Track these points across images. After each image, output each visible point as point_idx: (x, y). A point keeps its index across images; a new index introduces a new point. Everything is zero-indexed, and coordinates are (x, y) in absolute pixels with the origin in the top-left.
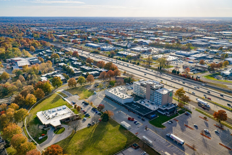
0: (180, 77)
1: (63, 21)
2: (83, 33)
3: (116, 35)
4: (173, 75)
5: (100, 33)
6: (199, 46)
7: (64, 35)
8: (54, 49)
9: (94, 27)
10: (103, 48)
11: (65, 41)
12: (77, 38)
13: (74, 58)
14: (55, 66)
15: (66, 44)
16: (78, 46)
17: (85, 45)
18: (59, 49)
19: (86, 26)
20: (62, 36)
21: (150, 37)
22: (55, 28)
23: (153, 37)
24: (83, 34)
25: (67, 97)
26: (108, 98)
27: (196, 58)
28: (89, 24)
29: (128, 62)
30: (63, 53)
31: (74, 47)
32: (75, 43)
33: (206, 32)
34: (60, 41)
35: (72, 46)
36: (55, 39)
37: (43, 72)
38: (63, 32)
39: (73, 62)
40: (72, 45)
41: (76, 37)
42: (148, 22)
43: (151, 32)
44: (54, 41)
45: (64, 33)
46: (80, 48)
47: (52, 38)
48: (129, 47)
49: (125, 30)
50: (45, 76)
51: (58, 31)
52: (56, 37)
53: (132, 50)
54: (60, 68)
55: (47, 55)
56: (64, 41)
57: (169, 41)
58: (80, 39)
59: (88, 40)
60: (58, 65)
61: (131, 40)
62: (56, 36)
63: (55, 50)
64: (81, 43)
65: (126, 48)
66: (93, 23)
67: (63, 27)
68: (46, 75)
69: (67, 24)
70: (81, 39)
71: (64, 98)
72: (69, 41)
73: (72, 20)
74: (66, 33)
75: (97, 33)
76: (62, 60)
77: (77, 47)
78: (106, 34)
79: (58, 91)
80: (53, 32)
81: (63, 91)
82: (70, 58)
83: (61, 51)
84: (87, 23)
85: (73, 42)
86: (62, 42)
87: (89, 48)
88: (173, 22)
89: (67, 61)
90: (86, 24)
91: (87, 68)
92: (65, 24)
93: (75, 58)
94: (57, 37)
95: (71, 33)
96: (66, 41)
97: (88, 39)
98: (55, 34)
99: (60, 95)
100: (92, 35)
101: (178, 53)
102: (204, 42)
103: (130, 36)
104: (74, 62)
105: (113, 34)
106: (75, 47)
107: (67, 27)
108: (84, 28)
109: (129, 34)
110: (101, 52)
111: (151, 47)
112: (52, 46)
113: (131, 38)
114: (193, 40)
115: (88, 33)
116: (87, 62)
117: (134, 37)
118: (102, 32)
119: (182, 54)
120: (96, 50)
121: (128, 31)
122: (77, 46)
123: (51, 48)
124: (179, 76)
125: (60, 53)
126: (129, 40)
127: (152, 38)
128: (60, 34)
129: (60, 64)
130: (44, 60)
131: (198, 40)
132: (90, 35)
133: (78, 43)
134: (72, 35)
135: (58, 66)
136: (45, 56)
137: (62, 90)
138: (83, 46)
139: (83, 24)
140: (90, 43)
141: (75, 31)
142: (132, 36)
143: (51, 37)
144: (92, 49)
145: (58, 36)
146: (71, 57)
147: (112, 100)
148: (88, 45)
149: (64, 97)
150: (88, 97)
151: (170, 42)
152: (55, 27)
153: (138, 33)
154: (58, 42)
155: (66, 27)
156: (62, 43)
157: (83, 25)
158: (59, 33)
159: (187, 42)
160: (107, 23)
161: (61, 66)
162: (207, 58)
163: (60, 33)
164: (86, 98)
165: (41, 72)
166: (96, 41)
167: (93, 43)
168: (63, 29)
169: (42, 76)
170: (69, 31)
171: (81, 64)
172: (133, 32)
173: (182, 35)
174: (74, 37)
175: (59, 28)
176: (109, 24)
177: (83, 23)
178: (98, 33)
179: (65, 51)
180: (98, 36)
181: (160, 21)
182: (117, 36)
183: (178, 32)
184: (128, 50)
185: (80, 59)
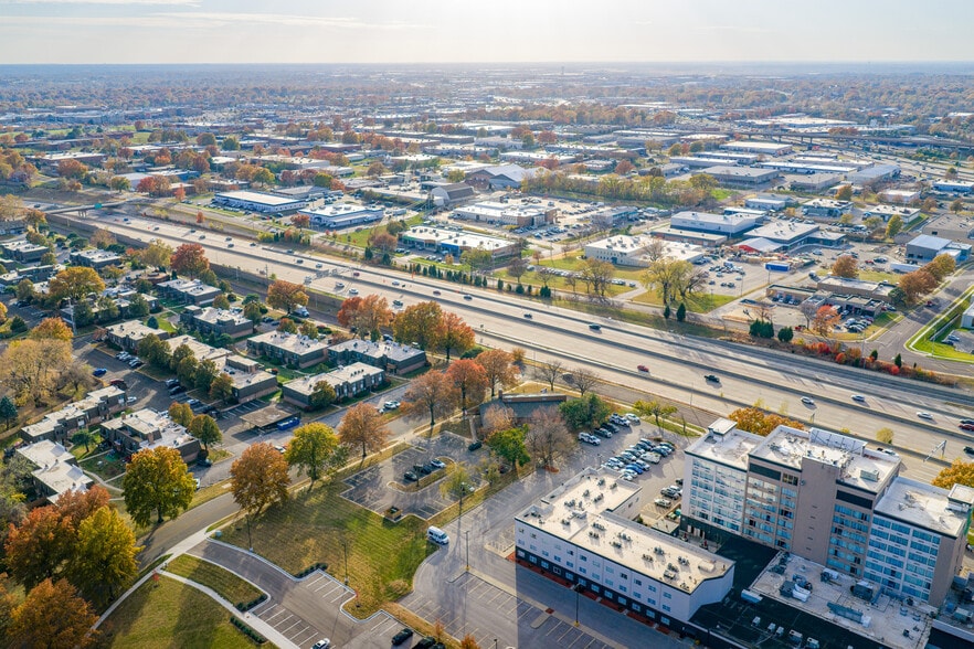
0: (803, 358)
1: (51, 84)
2: (180, 139)
3: (344, 142)
4: (765, 350)
5: (260, 139)
6: (739, 184)
7: (80, 155)
8: (51, 235)
9: (213, 107)
10: (319, 212)
11: (93, 185)
12: (155, 165)
13: (186, 285)
14: (90, 347)
15: (105, 198)
16: (176, 208)
17: (215, 202)
18: (80, 235)
19: (173, 104)
20: (68, 156)
21: (505, 150)
22: (18, 120)
23: (515, 148)
24: (179, 147)
25: (263, 598)
26: (543, 571)
27: (781, 245)
28: (188, 96)
29: (485, 283)
30: (113, 257)
31: (157, 213)
32: (155, 190)
33: (713, 120)
34: (72, 186)
35: (146, 210)
36: (37, 173)
37: (23, 399)
38: (71, 136)
39: (192, 308)
40: (144, 205)
41: (150, 161)
42: (447, 82)
43: (495, 128)
44: (33, 185)
45: (78, 144)
46: (194, 221)
47: (20, 171)
48: (442, 203)
49: (378, 122)
50: (52, 437)
51: (42, 134)
52: (39, 164)
53: (461, 217)
54: (124, 355)
55: (20, 274)
56: (87, 182)
57: (600, 164)
58: (172, 173)
59: (217, 175)
60: (108, 332)
61: (426, 164)
62: (36, 160)
63: (59, 240)
64: (191, 192)
65: (429, 207)
66: (205, 89)
67: (61, 111)
68: (51, 422)
69: (75, 99)
70: (180, 172)
71: (238, 614)
72: (121, 186)
73: (92, 78)
74: (91, 143)
75: (244, 135)
76: (125, 304)
77: (172, 217)
78: (296, 143)
79: (177, 551)
80: (17, 138)
81: (209, 549)
82: (163, 285)
83: (100, 246)
84: (173, 90)
85: (143, 186)
86: (78, 188)
87: (241, 220)
88: (550, 81)
89: (150, 303)
90: (170, 95)
91: (291, 344)
92: (65, 96)
93: (191, 284)
94: (44, 165)
95: (116, 143)
96: (104, 186)
97: (214, 168)
98: (27, 146)
99: (211, 593)
100: (230, 146)
101: (684, 221)
102: (745, 164)
103: (412, 148)
104: (200, 312)
105: (327, 139)
106: (164, 214)
107: (83, 110)
108: (166, 114)
109: (404, 140)
110: (316, 237)
111: (536, 195)
112: (32, 218)
113: (421, 157)
114: (695, 156)
115: (206, 139)
116: (270, 302)
117: (433, 152)
118: (267, 133)
119: (704, 228)
120: (285, 225)
121: (388, 123)
122: (171, 212)
123: (30, 228)
124: (799, 353)
125: (97, 256)
126: (416, 165)
127: (516, 154)
128: (55, 149)
129: (116, 330)
130: (10, 308)
131: (719, 157)
132: (219, 149)
133: (172, 193)
134: (125, 153)
135: (108, 341)
136: (11, 283)
137: (201, 536)
138: (201, 205)
139: (156, 96)
140: (232, 188)
141: (132, 127)
142: (422, 149)
143: (14, 167)
144: (262, 222)
145: (47, 157)
146: (167, 279)
147: (581, 590)
148: (227, 203)
149: (242, 608)
150: (409, 577)
151: (607, 170)
152: (16, 112)
153: (440, 131)
154: (59, 192)
155: (75, 111)
156: (86, 195)
157: (157, 103)
158: (50, 143)
159: (676, 166)
160: (272, 92)
161: (127, 341)
162: (818, 241)
163: (56, 143)
164: (399, 596)
165: (13, 401)
166: (260, 177)
167: (249, 187)
168: (60, 120)
169: (28, 440)
170: (99, 130)
171: (244, 321)
172: (416, 129)
173: (637, 135)
174: (136, 162)
175: (40, 119)
176: (282, 95)
177: (152, 92)
178: (252, 138)
179: (120, 245)
180: (259, 153)
181: (494, 80)
182: (350, 150)
183: (612, 123)
184: (444, 217)
185: (223, 288)
